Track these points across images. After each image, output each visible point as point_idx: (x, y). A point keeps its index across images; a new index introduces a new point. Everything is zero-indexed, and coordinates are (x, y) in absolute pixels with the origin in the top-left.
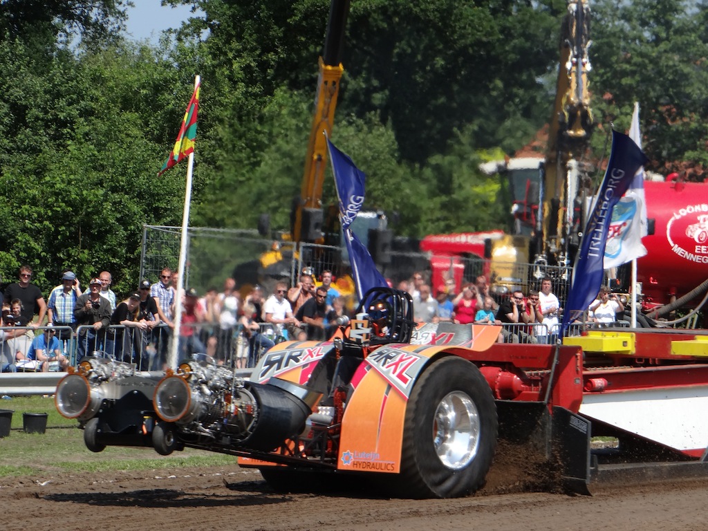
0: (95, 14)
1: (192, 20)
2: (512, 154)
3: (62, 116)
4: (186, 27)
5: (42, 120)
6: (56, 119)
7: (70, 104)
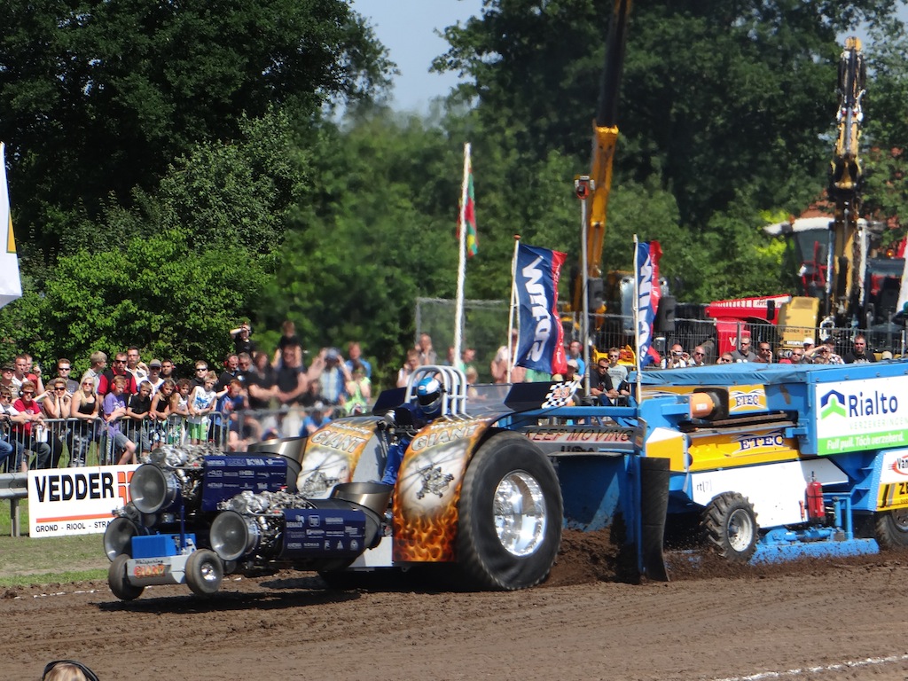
0: (360, 82)
1: (460, 86)
2: (797, 214)
4: (455, 93)
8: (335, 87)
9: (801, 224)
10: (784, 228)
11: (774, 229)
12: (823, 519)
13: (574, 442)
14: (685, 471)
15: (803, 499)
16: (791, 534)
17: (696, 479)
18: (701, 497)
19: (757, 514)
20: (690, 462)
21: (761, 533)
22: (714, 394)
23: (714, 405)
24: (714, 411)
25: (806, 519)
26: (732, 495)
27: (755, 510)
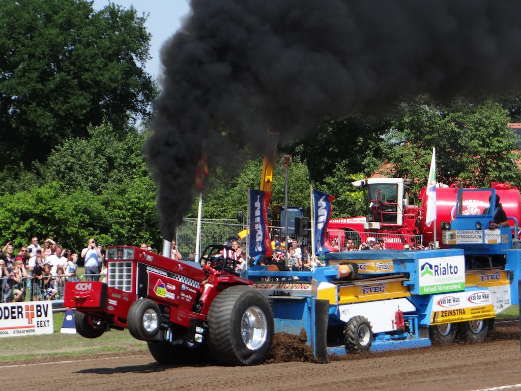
2: (368, 175)
3: (133, 162)
5: (123, 165)
6: (130, 164)
7: (137, 156)
8: (136, 110)
9: (371, 181)
10: (362, 183)
11: (357, 183)
12: (404, 329)
13: (280, 289)
14: (336, 304)
15: (394, 319)
16: (388, 336)
17: (341, 308)
18: (344, 318)
19: (372, 327)
20: (339, 299)
21: (374, 336)
22: (350, 266)
23: (350, 271)
24: (351, 274)
25: (395, 329)
26: (359, 317)
27: (371, 325)
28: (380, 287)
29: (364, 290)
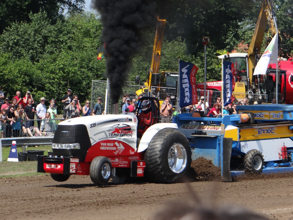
9: (232, 55)
10: (225, 56)
11: (222, 57)
14: (238, 141)
15: (280, 152)
16: (275, 164)
17: (242, 144)
20: (240, 137)
22: (249, 114)
23: (249, 118)
24: (249, 120)
25: (281, 159)
28: (270, 129)
29: (259, 131)
